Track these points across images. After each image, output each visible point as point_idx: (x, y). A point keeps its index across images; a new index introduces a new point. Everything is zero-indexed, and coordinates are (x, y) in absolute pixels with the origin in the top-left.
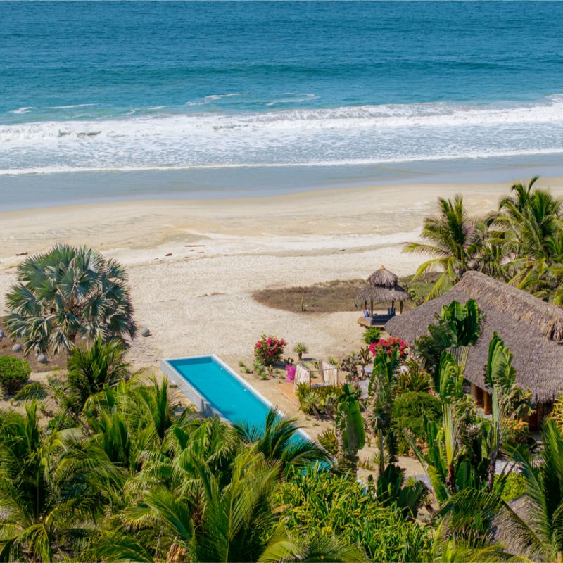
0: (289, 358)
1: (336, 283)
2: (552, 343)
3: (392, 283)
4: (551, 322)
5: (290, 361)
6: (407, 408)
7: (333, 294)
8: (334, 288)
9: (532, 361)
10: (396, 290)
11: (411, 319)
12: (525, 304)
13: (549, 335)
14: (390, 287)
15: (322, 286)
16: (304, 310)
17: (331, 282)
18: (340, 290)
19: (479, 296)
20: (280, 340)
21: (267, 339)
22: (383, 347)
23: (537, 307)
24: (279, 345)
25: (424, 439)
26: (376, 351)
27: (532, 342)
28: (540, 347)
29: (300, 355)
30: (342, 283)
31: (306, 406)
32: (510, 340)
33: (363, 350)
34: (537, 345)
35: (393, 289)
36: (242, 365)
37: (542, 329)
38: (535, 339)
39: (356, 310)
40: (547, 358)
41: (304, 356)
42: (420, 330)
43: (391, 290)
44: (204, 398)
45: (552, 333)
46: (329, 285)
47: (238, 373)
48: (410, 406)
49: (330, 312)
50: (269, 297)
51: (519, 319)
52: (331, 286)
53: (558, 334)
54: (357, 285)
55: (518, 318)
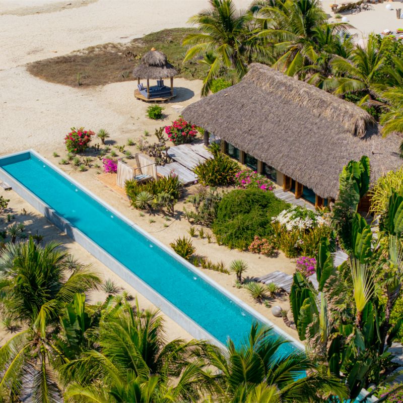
0: (96, 145)
1: (92, 49)
2: (356, 139)
3: (164, 63)
4: (353, 120)
5: (97, 147)
6: (238, 206)
7: (94, 61)
8: (92, 55)
9: (344, 158)
10: (167, 68)
11: (208, 109)
12: (323, 101)
13: (353, 132)
14: (162, 66)
15: (82, 54)
16: (80, 85)
17: (88, 49)
18: (98, 56)
19: (271, 90)
20: (88, 130)
21: (76, 131)
22: (178, 130)
23: (336, 105)
24: (89, 136)
25: (260, 235)
26: (172, 133)
27: (338, 139)
28: (348, 144)
29: (103, 140)
30: (97, 49)
31: (138, 204)
32: (317, 136)
33: (157, 131)
34: (345, 142)
35: (165, 67)
36: (57, 156)
37: (346, 126)
38: (341, 135)
39: (124, 81)
40: (355, 153)
41: (106, 139)
42: (220, 121)
43: (163, 68)
44: (47, 206)
45: (356, 130)
46: (87, 52)
47: (57, 166)
48: (240, 204)
49: (104, 85)
50: (42, 70)
51: (320, 115)
52: (89, 53)
53: (361, 131)
54: (109, 49)
55: (318, 115)
